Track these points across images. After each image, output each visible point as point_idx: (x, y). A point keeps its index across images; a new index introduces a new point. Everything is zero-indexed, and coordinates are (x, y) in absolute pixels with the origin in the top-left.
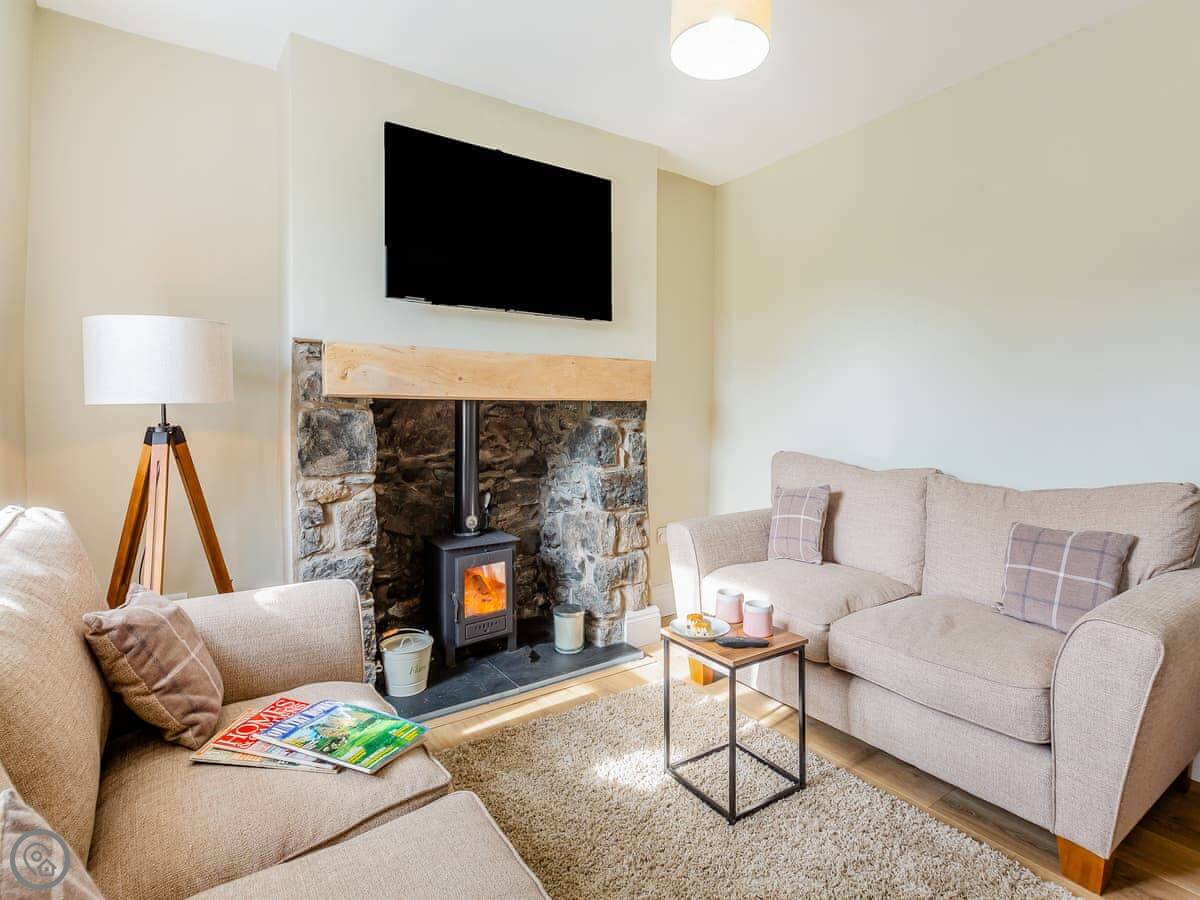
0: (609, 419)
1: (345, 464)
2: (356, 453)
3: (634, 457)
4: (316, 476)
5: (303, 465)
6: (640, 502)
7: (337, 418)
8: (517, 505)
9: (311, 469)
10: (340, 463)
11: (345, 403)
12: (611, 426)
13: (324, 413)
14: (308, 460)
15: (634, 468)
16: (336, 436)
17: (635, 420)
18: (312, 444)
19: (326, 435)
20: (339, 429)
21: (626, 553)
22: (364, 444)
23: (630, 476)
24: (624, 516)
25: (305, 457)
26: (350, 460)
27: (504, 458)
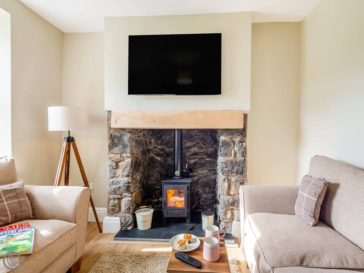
0: (225, 136)
1: (121, 150)
2: (125, 146)
3: (239, 153)
4: (113, 153)
5: (110, 150)
6: (242, 173)
7: (119, 135)
8: (207, 169)
9: (112, 151)
10: (120, 150)
11: (122, 130)
12: (226, 139)
13: (116, 134)
14: (111, 148)
15: (239, 158)
16: (119, 141)
17: (239, 137)
18: (112, 143)
19: (116, 141)
20: (120, 138)
21: (234, 195)
22: (127, 144)
23: (236, 162)
24: (233, 179)
25: (110, 147)
26: (123, 149)
27: (202, 151)
